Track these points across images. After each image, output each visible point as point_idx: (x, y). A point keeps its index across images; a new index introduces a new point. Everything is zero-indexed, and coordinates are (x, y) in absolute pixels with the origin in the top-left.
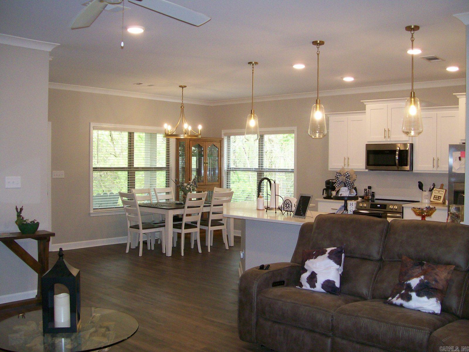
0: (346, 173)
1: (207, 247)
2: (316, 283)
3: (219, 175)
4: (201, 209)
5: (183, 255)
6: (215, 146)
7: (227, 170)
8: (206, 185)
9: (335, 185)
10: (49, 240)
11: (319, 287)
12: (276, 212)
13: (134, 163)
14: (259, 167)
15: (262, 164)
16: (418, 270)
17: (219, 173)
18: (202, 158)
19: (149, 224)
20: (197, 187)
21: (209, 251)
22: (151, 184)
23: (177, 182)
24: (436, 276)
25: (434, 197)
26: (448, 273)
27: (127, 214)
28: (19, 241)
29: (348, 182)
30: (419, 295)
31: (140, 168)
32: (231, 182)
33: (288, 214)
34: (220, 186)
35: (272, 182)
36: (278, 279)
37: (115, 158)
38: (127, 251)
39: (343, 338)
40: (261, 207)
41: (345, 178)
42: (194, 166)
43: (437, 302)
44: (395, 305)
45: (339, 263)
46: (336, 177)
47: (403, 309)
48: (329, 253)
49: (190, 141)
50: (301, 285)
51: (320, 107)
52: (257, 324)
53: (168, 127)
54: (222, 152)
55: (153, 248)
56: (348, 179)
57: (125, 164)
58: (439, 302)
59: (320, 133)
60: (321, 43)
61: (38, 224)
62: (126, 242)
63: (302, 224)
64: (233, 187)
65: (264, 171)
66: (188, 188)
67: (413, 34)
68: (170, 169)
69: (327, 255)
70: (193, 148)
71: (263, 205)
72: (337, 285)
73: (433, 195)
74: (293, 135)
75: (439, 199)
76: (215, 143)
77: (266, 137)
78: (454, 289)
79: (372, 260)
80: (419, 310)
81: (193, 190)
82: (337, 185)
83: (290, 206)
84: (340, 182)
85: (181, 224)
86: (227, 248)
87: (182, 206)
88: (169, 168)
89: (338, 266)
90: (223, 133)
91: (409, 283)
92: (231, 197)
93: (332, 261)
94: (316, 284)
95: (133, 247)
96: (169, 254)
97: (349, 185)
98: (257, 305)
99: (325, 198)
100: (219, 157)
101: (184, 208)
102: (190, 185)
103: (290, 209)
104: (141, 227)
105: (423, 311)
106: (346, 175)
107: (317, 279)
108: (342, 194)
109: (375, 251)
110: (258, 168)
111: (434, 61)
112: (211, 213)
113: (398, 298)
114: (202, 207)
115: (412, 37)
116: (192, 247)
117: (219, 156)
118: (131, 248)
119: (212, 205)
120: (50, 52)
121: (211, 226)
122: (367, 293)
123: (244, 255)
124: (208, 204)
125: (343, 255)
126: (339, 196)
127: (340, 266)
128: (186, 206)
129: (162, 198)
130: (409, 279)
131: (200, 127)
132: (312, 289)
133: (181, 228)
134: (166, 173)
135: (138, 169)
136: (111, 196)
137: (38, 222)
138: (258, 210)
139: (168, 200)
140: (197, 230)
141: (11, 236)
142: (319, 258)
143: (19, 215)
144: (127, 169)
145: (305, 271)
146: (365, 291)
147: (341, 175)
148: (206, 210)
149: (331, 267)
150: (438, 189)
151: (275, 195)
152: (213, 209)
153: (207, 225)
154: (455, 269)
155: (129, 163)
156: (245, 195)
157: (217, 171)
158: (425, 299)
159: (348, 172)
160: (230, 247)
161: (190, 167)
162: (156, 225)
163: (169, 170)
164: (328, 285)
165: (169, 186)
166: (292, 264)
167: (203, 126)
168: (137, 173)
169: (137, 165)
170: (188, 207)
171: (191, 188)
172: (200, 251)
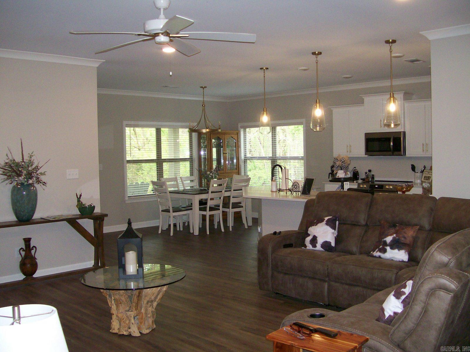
0: (342, 159)
1: (229, 227)
2: (317, 243)
3: (237, 164)
4: (222, 194)
5: (208, 233)
6: (233, 138)
7: (244, 159)
8: (226, 173)
9: (334, 169)
10: (103, 220)
11: (319, 247)
12: (286, 193)
13: (161, 155)
14: (273, 155)
15: (275, 153)
16: (392, 230)
17: (237, 162)
18: (222, 149)
19: (178, 208)
20: (218, 175)
21: (231, 230)
22: (175, 174)
23: (200, 171)
24: (405, 235)
25: (424, 178)
26: (414, 232)
27: (159, 200)
28: (80, 221)
29: (343, 166)
30: (392, 248)
31: (167, 159)
32: (248, 170)
33: (296, 194)
34: (239, 173)
35: (283, 168)
36: (288, 242)
38: (160, 232)
39: (336, 282)
40: (274, 190)
41: (341, 163)
42: (214, 156)
43: (405, 253)
44: (375, 257)
45: (334, 228)
46: (334, 162)
47: (381, 259)
48: (326, 221)
49: (210, 134)
50: (306, 246)
51: (319, 106)
52: (272, 276)
54: (239, 143)
55: (182, 229)
56: (343, 163)
57: (154, 157)
58: (407, 253)
59: (320, 126)
60: (319, 53)
61: (94, 207)
62: (158, 225)
63: (306, 200)
64: (250, 174)
65: (277, 159)
66: (211, 176)
67: (391, 46)
69: (325, 222)
70: (213, 141)
71: (275, 187)
72: (333, 244)
73: (424, 175)
74: (302, 126)
75: (429, 179)
76: (232, 136)
77: (278, 129)
78: (419, 244)
79: (359, 226)
80: (392, 260)
81: (215, 178)
82: (335, 169)
83: (297, 187)
84: (337, 167)
85: (206, 207)
86: (246, 227)
87: (206, 192)
88: (192, 159)
89: (333, 231)
90: (239, 126)
91: (385, 240)
92: (248, 183)
93: (328, 226)
94: (317, 245)
95: (165, 229)
96: (197, 233)
97: (344, 169)
98: (272, 261)
99: (330, 181)
100: (237, 148)
101: (208, 193)
102: (213, 173)
103: (297, 190)
104: (171, 210)
105: (396, 260)
106: (342, 160)
107: (317, 240)
108: (339, 176)
109: (362, 219)
110: (272, 156)
111: (416, 62)
112: (231, 197)
113: (377, 252)
114: (223, 191)
115: (391, 49)
116: (216, 227)
117: (237, 146)
118: (163, 229)
119: (232, 190)
120: (97, 67)
121: (232, 208)
122: (356, 250)
123: (261, 229)
124: (228, 189)
125: (337, 222)
126: (337, 177)
127: (335, 230)
128: (210, 191)
129: (188, 185)
130: (385, 237)
132: (314, 249)
133: (205, 210)
134: (190, 163)
135: (165, 160)
136: (142, 185)
137: (94, 206)
138: (272, 191)
139: (193, 187)
140: (220, 212)
141: (74, 217)
142: (319, 225)
143: (79, 201)
144: (156, 160)
145: (309, 235)
146: (354, 249)
147: (338, 161)
148: (227, 194)
149: (328, 231)
150: (428, 171)
151: (286, 179)
152: (233, 193)
153: (229, 208)
154: (419, 229)
155: (157, 156)
156: (262, 181)
157: (235, 161)
158: (396, 251)
159: (343, 158)
160: (248, 226)
161: (211, 158)
162: (183, 209)
163: (192, 161)
164: (326, 245)
165: (193, 175)
166: (299, 231)
168: (164, 164)
169: (164, 157)
170: (212, 192)
171: (213, 175)
172: (223, 230)
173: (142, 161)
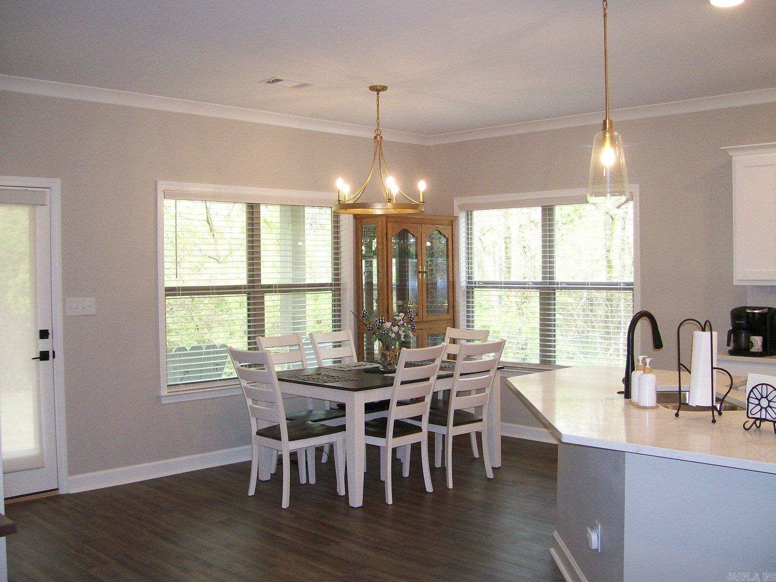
3: (451, 299)
4: (431, 385)
6: (440, 233)
7: (467, 287)
8: (424, 322)
13: (260, 274)
14: (544, 278)
15: (552, 273)
17: (451, 293)
20: (413, 330)
21: (450, 485)
27: (249, 402)
31: (276, 286)
34: (454, 323)
37: (216, 265)
49: (387, 223)
53: (344, 188)
54: (455, 247)
55: (312, 481)
57: (241, 279)
65: (556, 288)
66: (395, 333)
68: (342, 287)
70: (394, 239)
76: (440, 227)
81: (407, 338)
85: (385, 425)
86: (491, 475)
88: (339, 285)
90: (456, 204)
95: (266, 477)
99: (734, 353)
100: (450, 258)
101: (392, 385)
104: (285, 434)
110: (541, 280)
112: (454, 394)
114: (433, 379)
117: (450, 254)
118: (260, 478)
119: (457, 373)
121: (454, 425)
124: (447, 370)
128: (398, 380)
131: (422, 186)
133: (383, 434)
134: (334, 295)
135: (271, 289)
136: (210, 353)
140: (422, 437)
144: (245, 288)
148: (441, 386)
151: (713, 368)
152: (458, 383)
153: (446, 424)
155: (249, 276)
161: (387, 282)
163: (340, 290)
165: (339, 327)
167: (427, 182)
168: (267, 297)
169: (266, 279)
170: (403, 383)
171: (400, 332)
172: (429, 488)
173: (209, 290)
